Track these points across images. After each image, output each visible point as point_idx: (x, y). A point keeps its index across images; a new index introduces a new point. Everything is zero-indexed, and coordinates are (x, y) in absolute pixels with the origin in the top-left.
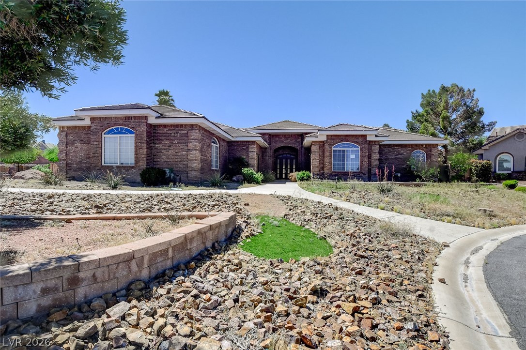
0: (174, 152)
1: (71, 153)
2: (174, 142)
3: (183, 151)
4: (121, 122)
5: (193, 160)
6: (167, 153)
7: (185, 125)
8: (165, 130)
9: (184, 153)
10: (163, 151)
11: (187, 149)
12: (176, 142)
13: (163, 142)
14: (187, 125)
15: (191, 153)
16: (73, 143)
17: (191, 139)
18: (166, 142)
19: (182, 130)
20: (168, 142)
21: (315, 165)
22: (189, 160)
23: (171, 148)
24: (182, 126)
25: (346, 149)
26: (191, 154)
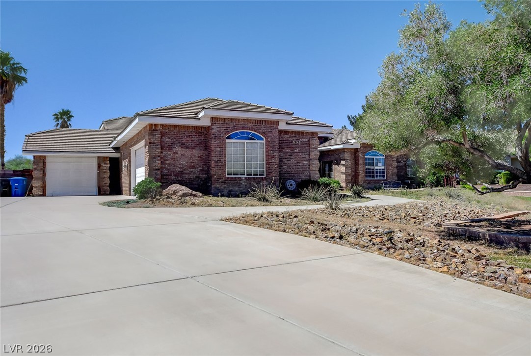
0: (296, 162)
1: (167, 160)
2: (295, 151)
3: (304, 161)
4: (250, 125)
5: (314, 170)
6: (288, 162)
7: (307, 133)
8: (286, 136)
9: (305, 162)
10: (284, 160)
11: (308, 158)
12: (297, 150)
13: (284, 150)
14: (308, 133)
15: (313, 162)
16: (170, 147)
17: (312, 148)
18: (287, 151)
19: (303, 138)
20: (290, 151)
21: (348, 173)
22: (311, 170)
23: (292, 157)
24: (303, 133)
25: (375, 157)
26: (314, 164)
